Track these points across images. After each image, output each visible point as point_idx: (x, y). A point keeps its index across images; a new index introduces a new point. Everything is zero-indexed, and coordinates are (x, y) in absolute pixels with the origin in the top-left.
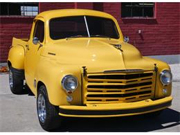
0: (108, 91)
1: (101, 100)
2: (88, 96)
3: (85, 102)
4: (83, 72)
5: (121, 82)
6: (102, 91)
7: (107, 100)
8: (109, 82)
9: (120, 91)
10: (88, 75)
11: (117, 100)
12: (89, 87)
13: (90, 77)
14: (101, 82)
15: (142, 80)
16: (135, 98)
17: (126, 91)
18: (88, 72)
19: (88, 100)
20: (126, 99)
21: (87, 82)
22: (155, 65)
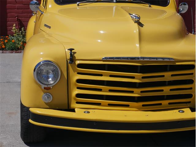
0: (110, 91)
1: (99, 104)
2: (78, 95)
3: (74, 105)
4: (69, 57)
5: (133, 78)
6: (100, 90)
7: (110, 105)
8: (111, 76)
9: (132, 92)
10: (78, 62)
11: (127, 106)
12: (79, 81)
13: (80, 66)
14: (101, 75)
15: (172, 75)
16: (161, 104)
17: (142, 92)
18: (76, 59)
19: (77, 103)
20: (143, 105)
21: (76, 73)
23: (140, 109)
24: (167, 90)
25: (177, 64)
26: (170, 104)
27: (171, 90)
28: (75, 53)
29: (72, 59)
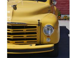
15: (27, 30)
16: (23, 42)
17: (14, 37)
20: (16, 42)
22: (39, 20)
24: (25, 36)
25: (28, 25)
26: (27, 42)
27: (27, 36)
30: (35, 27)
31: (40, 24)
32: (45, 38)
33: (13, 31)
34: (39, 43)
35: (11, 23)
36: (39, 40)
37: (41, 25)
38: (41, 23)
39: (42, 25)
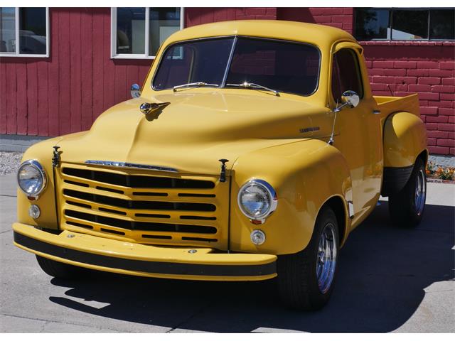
0: (101, 209)
1: (90, 227)
2: (67, 212)
3: (64, 225)
4: (52, 156)
6: (89, 207)
7: (103, 230)
8: (98, 188)
9: (124, 214)
10: (63, 165)
11: (122, 234)
12: (65, 192)
13: (66, 171)
14: (87, 186)
15: (180, 195)
16: (170, 238)
17: (136, 215)
18: (62, 160)
19: (68, 223)
20: (144, 236)
21: (63, 180)
22: (224, 161)
23: (137, 241)
24: (175, 216)
25: (183, 177)
26: (184, 238)
27: (182, 217)
28: (61, 152)
29: (57, 160)
30: (210, 185)
31: (227, 175)
32: (245, 230)
33: (135, 194)
34: (226, 248)
35: (126, 164)
36: (226, 237)
37: (231, 177)
38: (232, 172)
39: (237, 179)
